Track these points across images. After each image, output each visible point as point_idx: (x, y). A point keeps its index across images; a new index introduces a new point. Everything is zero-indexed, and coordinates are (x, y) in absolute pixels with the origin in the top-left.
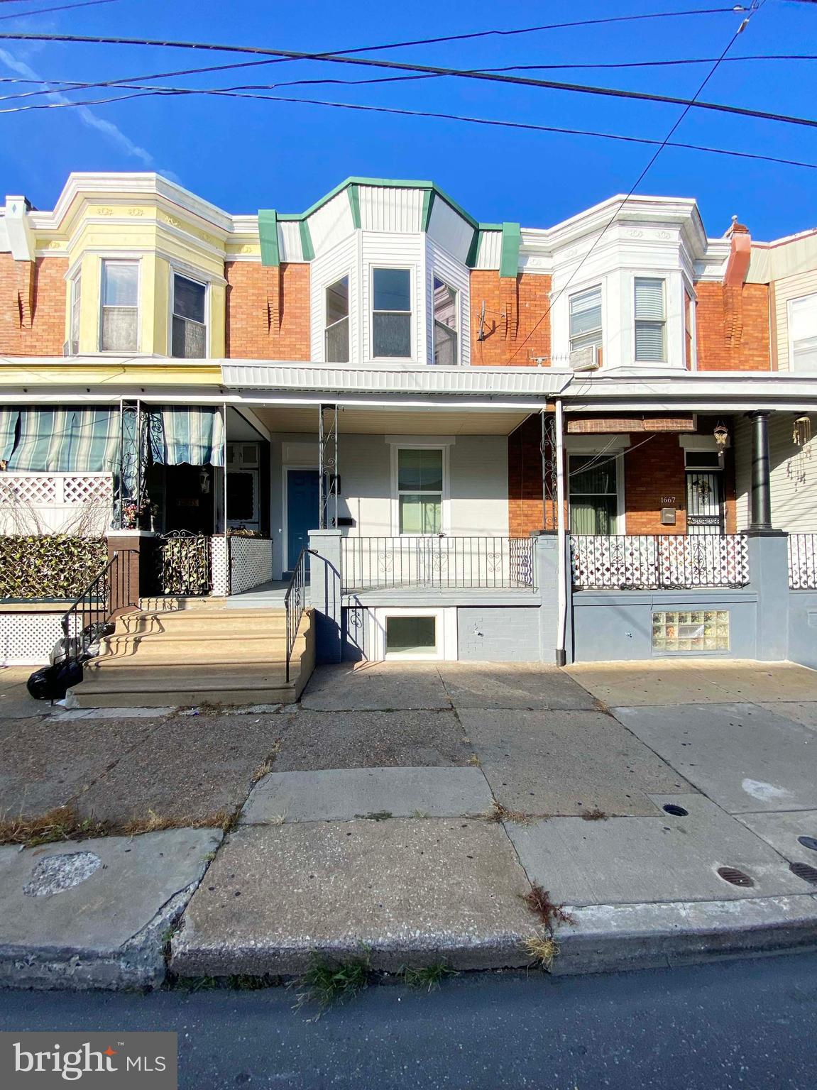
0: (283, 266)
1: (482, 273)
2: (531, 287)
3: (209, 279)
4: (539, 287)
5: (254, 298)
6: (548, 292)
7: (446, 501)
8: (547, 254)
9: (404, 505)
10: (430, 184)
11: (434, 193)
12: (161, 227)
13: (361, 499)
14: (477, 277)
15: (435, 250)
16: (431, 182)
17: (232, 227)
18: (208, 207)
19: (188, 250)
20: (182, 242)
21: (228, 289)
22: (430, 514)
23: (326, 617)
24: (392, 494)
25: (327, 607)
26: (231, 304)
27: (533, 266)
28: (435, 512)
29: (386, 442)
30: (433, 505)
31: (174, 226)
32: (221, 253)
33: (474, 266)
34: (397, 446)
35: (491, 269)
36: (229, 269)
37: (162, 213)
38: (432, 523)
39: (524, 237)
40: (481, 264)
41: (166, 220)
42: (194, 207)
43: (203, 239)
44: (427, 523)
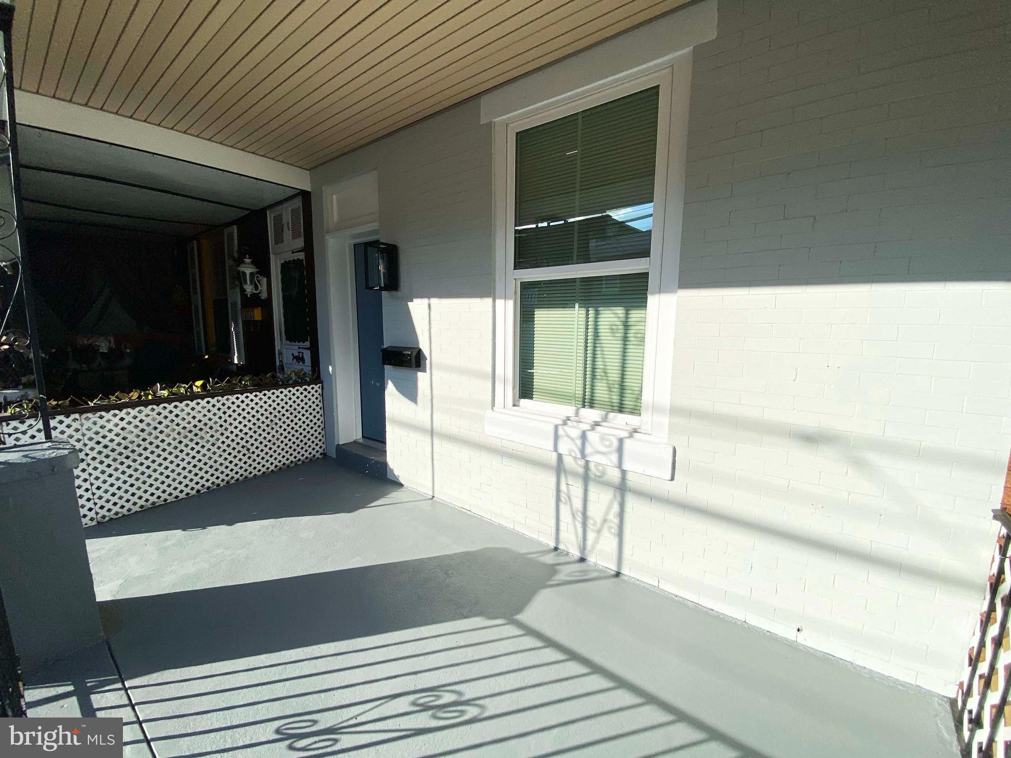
13: (433, 301)
22: (610, 346)
24: (499, 286)
28: (625, 339)
34: (509, 122)
38: (615, 375)
44: (599, 372)
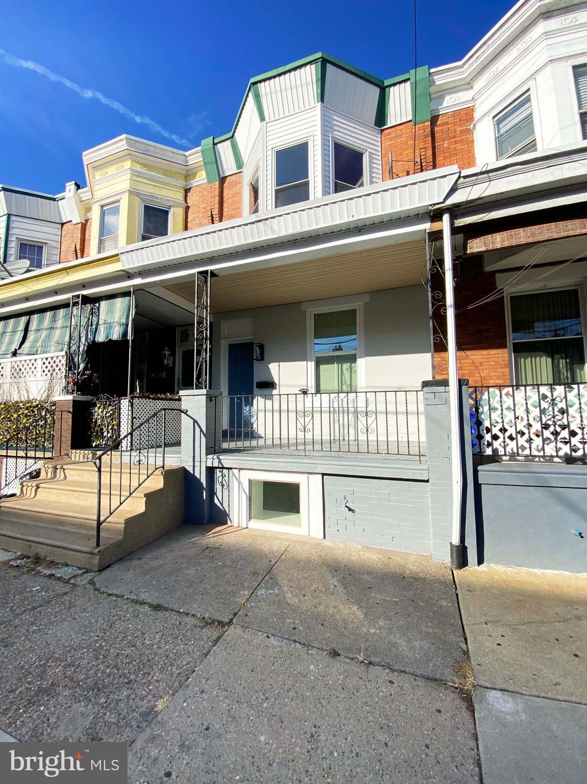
0: (223, 180)
1: (393, 129)
2: (449, 126)
3: (171, 204)
4: (459, 123)
5: (204, 210)
6: (470, 125)
7: (361, 359)
8: (467, 86)
9: (322, 367)
10: (319, 55)
11: (324, 62)
12: (135, 174)
13: (281, 363)
14: (389, 134)
15: (335, 118)
16: (320, 53)
17: (187, 161)
18: (166, 150)
19: (155, 186)
20: (149, 181)
21: (187, 209)
22: (347, 375)
23: (193, 475)
24: (309, 358)
25: (194, 466)
26: (189, 220)
27: (450, 103)
28: (351, 372)
29: (303, 309)
30: (349, 364)
31: (144, 170)
32: (182, 183)
33: (384, 125)
34: (311, 311)
35: (403, 121)
36: (188, 194)
37: (135, 164)
38: (348, 383)
39: (435, 78)
40: (391, 121)
41: (138, 168)
42: (156, 153)
43: (167, 175)
44: (343, 383)
